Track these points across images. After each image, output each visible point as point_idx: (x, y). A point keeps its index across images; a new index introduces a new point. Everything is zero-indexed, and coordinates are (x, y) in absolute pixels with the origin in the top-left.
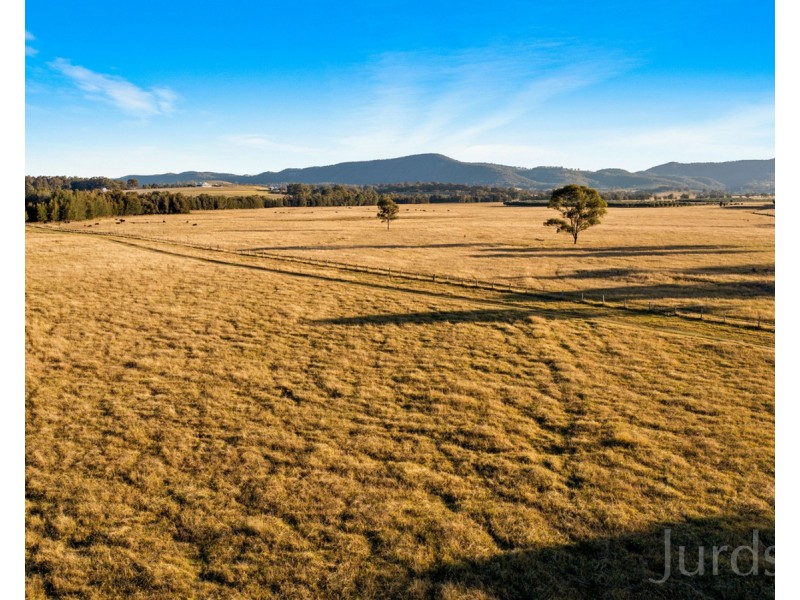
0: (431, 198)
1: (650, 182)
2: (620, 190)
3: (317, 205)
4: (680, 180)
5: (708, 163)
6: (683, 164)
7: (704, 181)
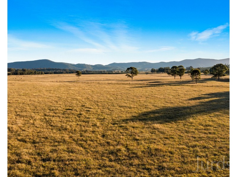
0: (54, 72)
1: (109, 68)
2: (102, 70)
3: (23, 74)
4: (117, 67)
5: (123, 63)
6: (117, 63)
7: (123, 68)
